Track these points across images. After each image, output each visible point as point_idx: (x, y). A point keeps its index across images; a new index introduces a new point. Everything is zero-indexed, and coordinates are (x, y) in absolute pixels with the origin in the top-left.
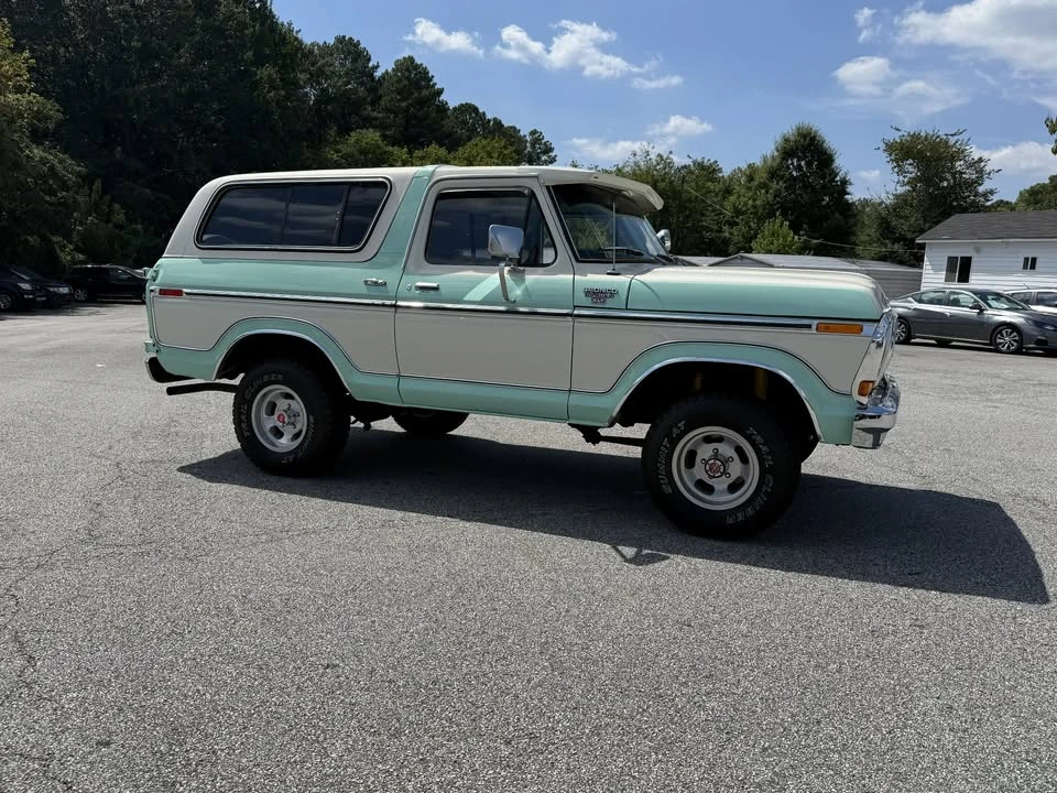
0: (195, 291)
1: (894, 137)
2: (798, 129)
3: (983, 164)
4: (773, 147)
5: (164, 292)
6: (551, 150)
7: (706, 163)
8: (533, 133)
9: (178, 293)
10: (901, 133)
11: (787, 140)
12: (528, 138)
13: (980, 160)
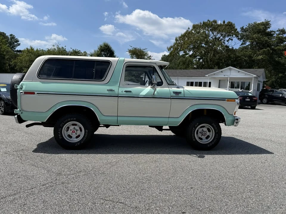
0: (39, 92)
1: (131, 48)
2: (104, 44)
3: (151, 57)
4: (97, 48)
5: (26, 93)
6: (18, 41)
7: (77, 51)
8: (11, 35)
9: (33, 93)
10: (132, 48)
11: (101, 47)
12: (9, 37)
13: (150, 56)
